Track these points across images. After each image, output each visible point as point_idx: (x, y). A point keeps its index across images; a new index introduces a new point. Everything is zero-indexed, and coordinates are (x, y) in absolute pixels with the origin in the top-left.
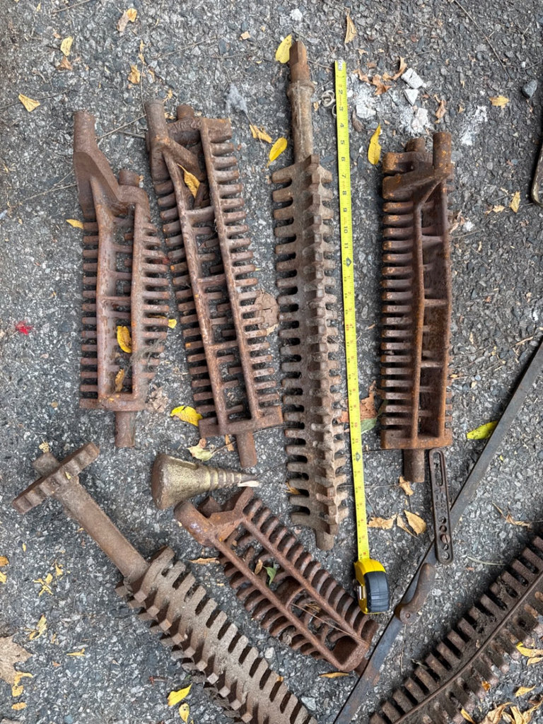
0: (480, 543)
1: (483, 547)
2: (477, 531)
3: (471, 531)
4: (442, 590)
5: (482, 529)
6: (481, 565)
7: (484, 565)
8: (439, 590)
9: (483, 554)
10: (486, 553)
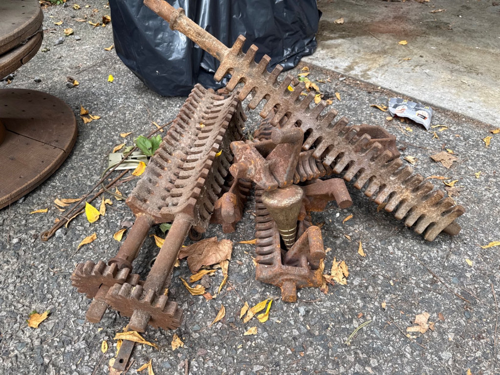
0: (378, 339)
1: (372, 338)
2: (391, 343)
3: (394, 338)
4: (356, 286)
5: (391, 348)
6: (356, 326)
7: (356, 328)
8: (357, 284)
9: (366, 333)
10: (366, 336)
